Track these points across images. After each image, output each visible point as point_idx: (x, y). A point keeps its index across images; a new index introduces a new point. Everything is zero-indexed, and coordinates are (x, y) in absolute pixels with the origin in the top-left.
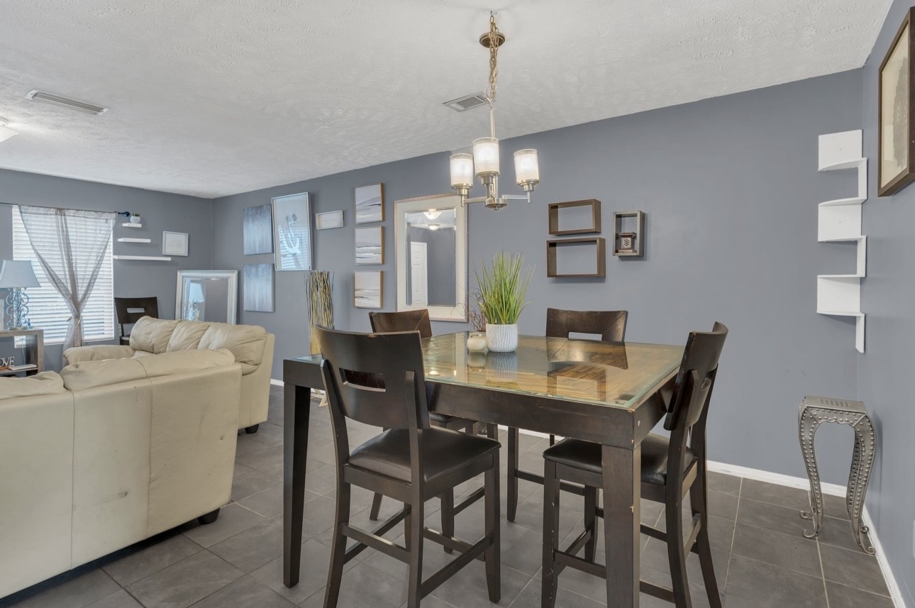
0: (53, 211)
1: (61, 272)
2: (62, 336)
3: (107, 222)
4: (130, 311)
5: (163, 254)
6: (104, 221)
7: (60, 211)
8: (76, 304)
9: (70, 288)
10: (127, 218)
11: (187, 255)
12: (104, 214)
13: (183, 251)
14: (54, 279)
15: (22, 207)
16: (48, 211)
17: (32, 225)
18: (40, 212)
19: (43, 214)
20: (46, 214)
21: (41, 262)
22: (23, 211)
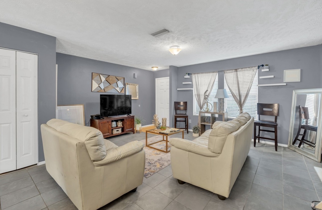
0: (234, 71)
1: (236, 93)
2: (235, 116)
3: (253, 71)
4: (265, 109)
5: (284, 82)
6: (252, 71)
7: (236, 70)
8: (241, 105)
9: (239, 99)
10: (263, 67)
11: (300, 81)
12: (252, 68)
13: (298, 79)
14: (234, 96)
15: (225, 71)
16: (232, 71)
17: (228, 77)
18: (230, 72)
19: (231, 72)
20: (232, 72)
21: (230, 89)
22: (225, 72)
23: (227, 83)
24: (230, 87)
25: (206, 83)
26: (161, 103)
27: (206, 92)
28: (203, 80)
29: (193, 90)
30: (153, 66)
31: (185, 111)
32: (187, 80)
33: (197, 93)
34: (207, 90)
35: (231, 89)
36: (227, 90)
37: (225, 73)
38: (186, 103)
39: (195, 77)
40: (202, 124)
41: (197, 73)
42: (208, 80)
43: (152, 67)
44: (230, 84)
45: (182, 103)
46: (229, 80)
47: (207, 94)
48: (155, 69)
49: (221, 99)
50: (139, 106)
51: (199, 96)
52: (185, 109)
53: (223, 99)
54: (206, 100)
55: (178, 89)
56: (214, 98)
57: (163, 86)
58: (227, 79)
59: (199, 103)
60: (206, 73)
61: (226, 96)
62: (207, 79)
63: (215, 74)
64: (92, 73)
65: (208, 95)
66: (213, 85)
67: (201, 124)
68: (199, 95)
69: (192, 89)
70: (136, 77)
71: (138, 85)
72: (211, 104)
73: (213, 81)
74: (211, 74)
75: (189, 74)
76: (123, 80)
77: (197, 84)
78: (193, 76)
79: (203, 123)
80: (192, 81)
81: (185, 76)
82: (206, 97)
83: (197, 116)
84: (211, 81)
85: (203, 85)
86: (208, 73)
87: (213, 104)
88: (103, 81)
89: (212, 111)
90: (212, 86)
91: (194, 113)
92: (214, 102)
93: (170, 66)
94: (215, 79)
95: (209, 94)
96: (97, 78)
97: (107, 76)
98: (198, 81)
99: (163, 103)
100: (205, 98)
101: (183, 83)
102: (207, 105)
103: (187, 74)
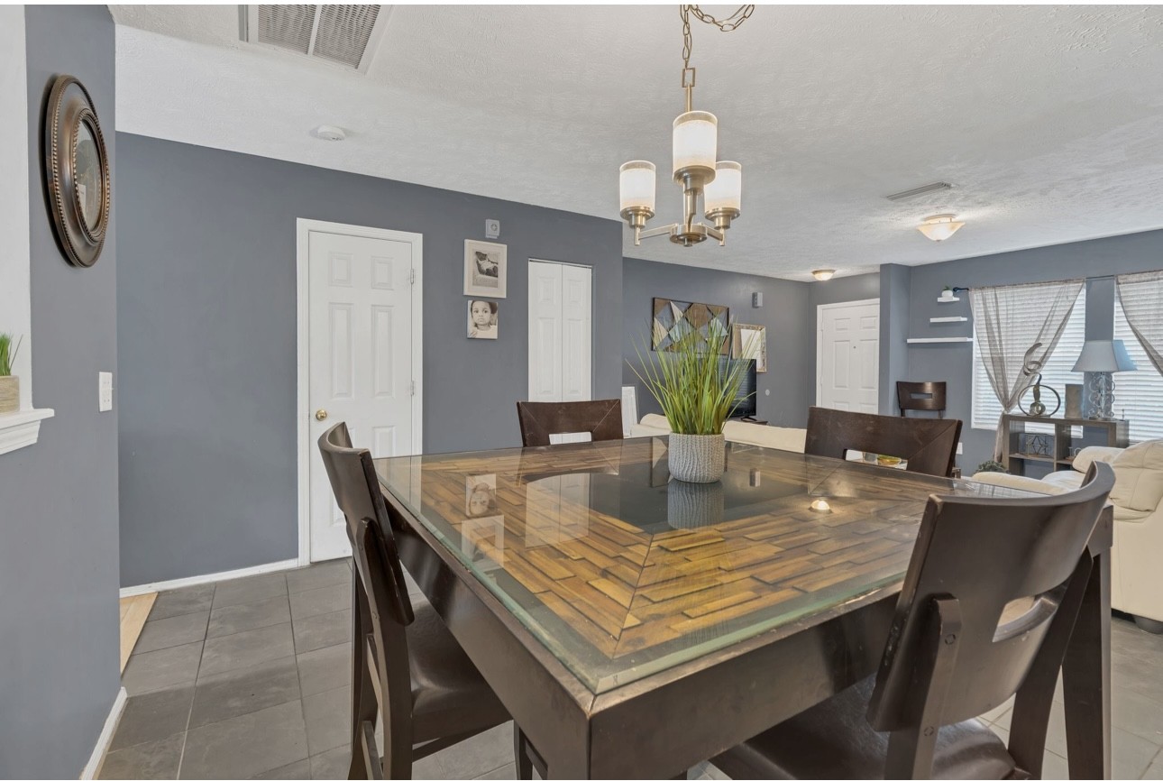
14: (1156, 362)
15: (1120, 277)
16: (1155, 275)
17: (1132, 296)
18: (1143, 278)
19: (1148, 281)
20: (1152, 280)
21: (1140, 341)
22: (1120, 281)
23: (1130, 319)
24: (1143, 334)
25: (1033, 320)
26: (836, 387)
27: (1031, 351)
28: (1019, 307)
29: (972, 343)
30: (821, 268)
31: (937, 413)
32: (947, 308)
33: (991, 354)
34: (1038, 345)
35: (1147, 338)
36: (1125, 344)
37: (1118, 284)
38: (941, 388)
39: (984, 300)
40: (1012, 456)
41: (994, 287)
42: (1040, 308)
43: (815, 272)
44: (1141, 324)
45: (929, 388)
46: (1136, 308)
47: (1037, 355)
48: (824, 277)
49: (1098, 374)
50: (767, 392)
51: (998, 363)
52: (941, 406)
53: (1108, 375)
54: (1031, 376)
55: (909, 341)
56: (1070, 373)
57: (846, 329)
58: (1127, 304)
59: (1001, 389)
60: (1031, 283)
61: (1124, 365)
62: (1035, 304)
63: (1072, 287)
64: (654, 299)
65: (1037, 360)
66: (1062, 324)
67: (1010, 458)
68: (1001, 360)
69: (969, 340)
70: (760, 303)
71: (764, 329)
72: (1057, 391)
73: (1066, 313)
74: (1055, 289)
75: (954, 290)
76: (723, 314)
77: (991, 324)
78: (976, 297)
79: (1017, 455)
80: (968, 313)
81: (941, 296)
82: (1032, 368)
83: (990, 433)
84: (1056, 313)
85: (1016, 327)
86: (1041, 283)
87: (1064, 391)
88: (678, 319)
89: (1061, 415)
90: (1059, 329)
91: (973, 420)
92: (1067, 386)
93: (883, 267)
94: (1073, 306)
95: (1044, 357)
96: (662, 312)
97: (687, 305)
98: (997, 311)
99: (846, 387)
100: (1029, 370)
101: (932, 320)
102: (1037, 395)
103: (947, 289)
